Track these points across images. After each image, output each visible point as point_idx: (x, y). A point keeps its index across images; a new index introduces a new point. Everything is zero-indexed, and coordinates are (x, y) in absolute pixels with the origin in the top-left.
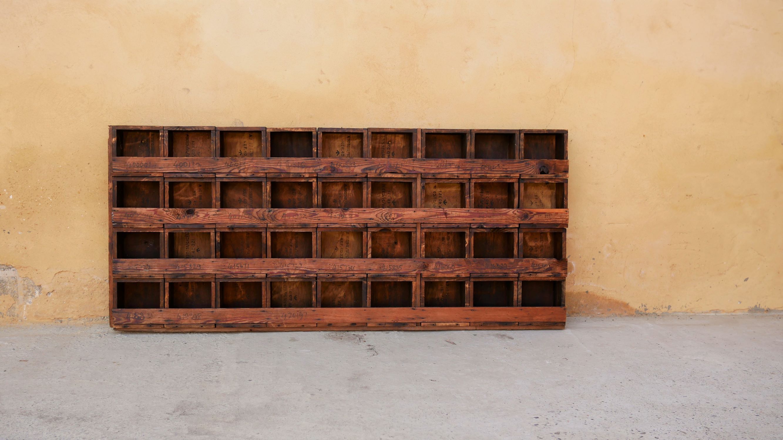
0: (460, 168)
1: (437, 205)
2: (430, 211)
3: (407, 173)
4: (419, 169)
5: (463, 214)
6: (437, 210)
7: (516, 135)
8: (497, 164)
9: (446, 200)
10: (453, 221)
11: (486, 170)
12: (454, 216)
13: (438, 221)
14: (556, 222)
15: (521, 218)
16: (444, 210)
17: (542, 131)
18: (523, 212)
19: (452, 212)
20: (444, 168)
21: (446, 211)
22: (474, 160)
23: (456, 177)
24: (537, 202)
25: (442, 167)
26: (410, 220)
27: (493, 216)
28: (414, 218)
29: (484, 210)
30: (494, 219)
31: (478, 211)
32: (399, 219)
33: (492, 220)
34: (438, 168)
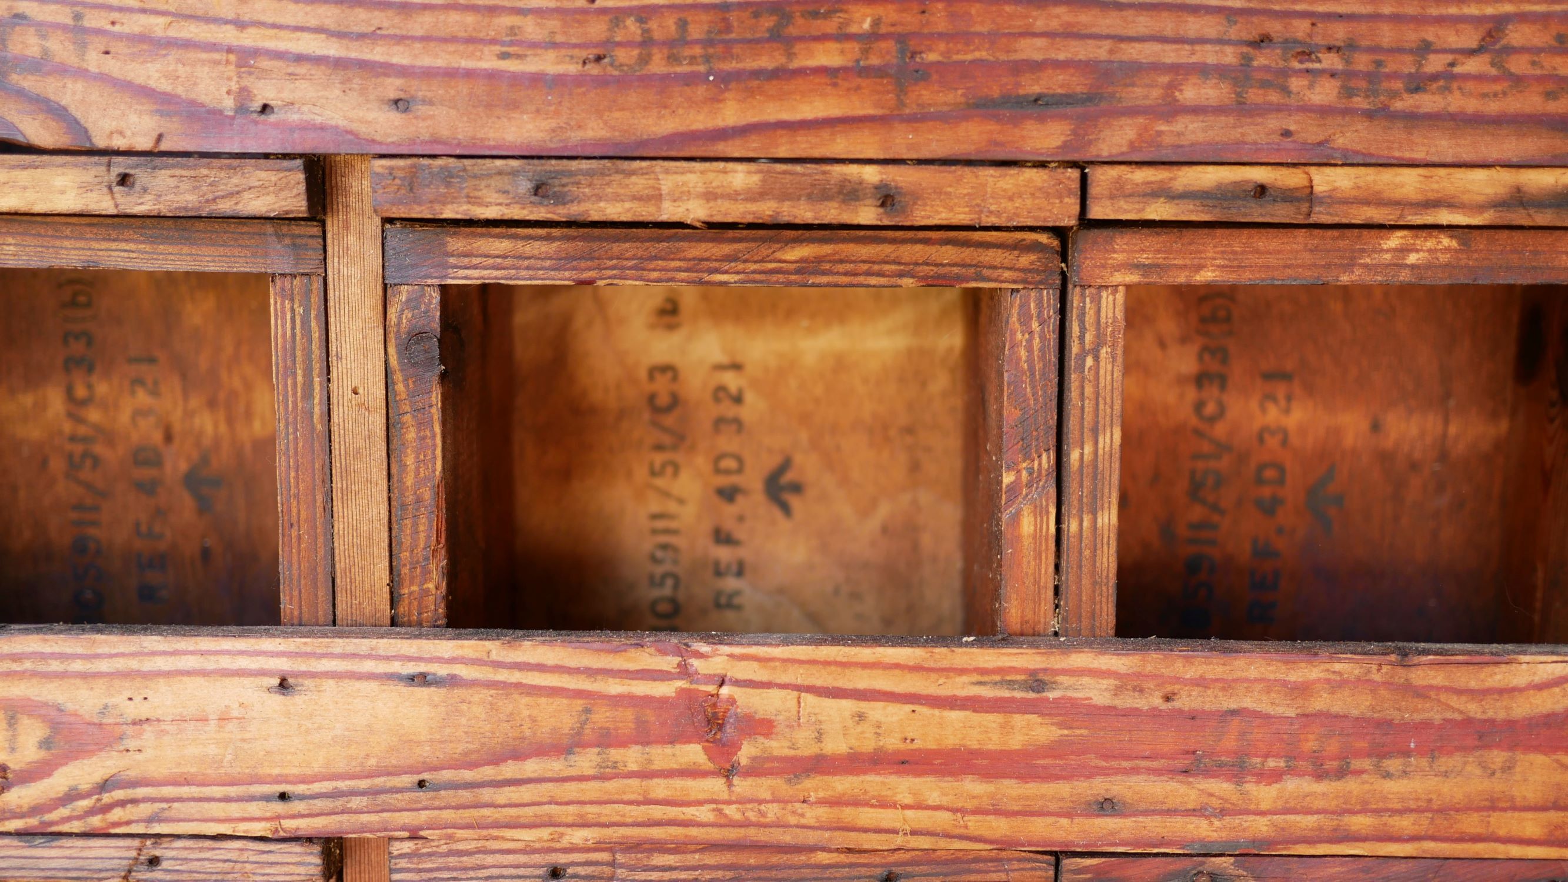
0: (923, 74)
1: (689, 514)
2: (503, 675)
3: (153, 155)
4: (336, 92)
8: (1478, 20)
9: (798, 459)
10: (812, 815)
11: (1306, 109)
13: (608, 812)
16: (685, 671)
19: (809, 700)
20: (690, 80)
21: (721, 681)
23: (867, 214)
25: (658, 65)
26: (227, 799)
27: (1380, 753)
28: (276, 771)
29: (1253, 672)
30: (1385, 799)
31: (1169, 688)
32: (85, 787)
33: (1364, 812)
34: (602, 82)
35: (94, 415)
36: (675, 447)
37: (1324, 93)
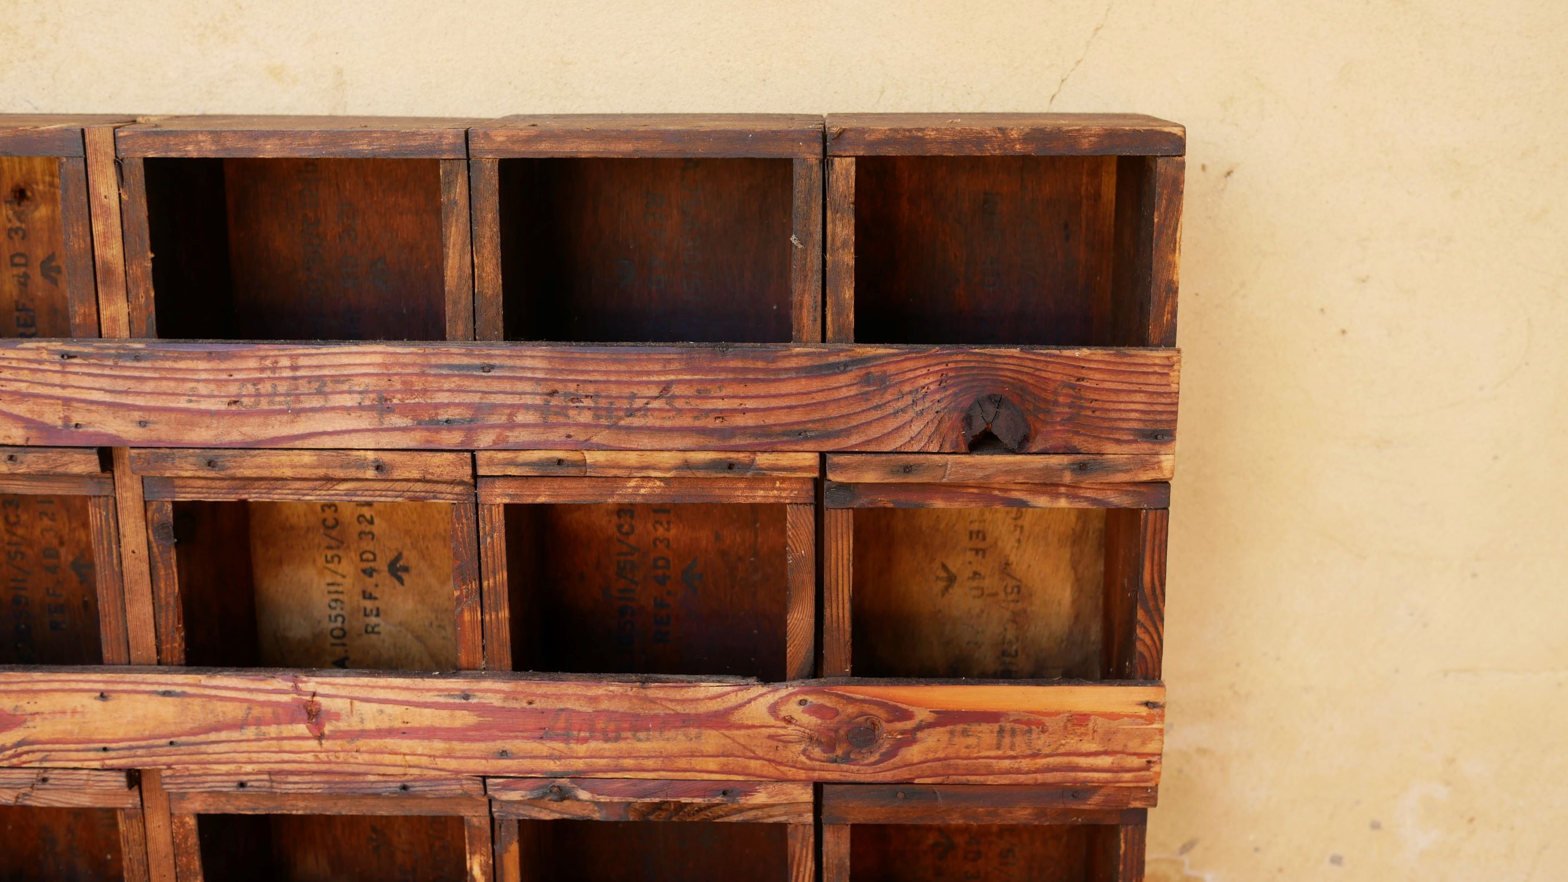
0: (390, 410)
1: (348, 583)
2: (207, 692)
3: (26, 447)
4: (110, 418)
5: (427, 718)
6: (249, 690)
7: (798, 170)
8: (658, 383)
9: (405, 553)
10: (362, 758)
11: (577, 425)
12: (370, 726)
13: (264, 756)
14: (1073, 774)
15: (830, 746)
16: (297, 690)
17: (988, 139)
18: (840, 707)
19: (357, 703)
20: (280, 412)
21: (314, 694)
22: (489, 356)
23: (370, 474)
24: (982, 571)
25: (264, 405)
26: (77, 751)
27: (635, 729)
28: (100, 737)
29: (570, 691)
30: (639, 751)
31: (530, 698)
32: (8, 745)
33: (629, 757)
34: (239, 414)
35: (21, 531)
36: (338, 548)
37: (586, 417)
